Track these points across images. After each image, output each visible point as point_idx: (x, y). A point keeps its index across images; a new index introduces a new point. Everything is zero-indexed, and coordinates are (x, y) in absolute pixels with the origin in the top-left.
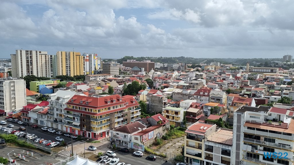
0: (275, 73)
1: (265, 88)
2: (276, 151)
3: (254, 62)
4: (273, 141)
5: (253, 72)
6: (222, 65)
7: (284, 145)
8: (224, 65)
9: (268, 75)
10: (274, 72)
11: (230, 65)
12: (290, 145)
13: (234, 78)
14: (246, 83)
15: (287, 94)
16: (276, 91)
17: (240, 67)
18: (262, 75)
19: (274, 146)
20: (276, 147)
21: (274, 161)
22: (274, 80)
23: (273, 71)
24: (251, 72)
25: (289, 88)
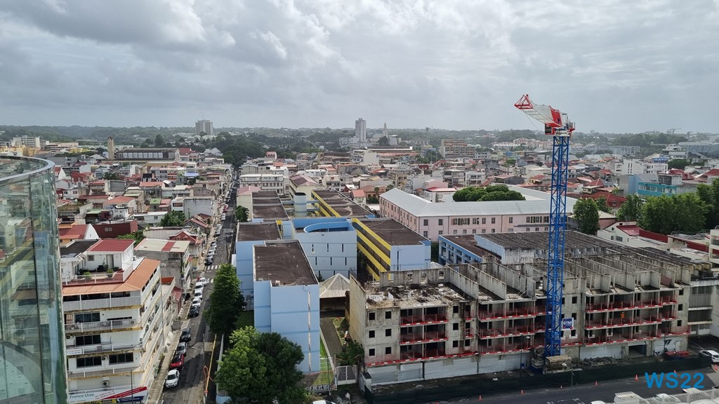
0: (173, 159)
1: (136, 197)
2: (104, 337)
3: (135, 136)
4: (96, 317)
5: (124, 159)
6: (48, 143)
7: (117, 321)
8: (54, 144)
9: (157, 166)
10: (170, 157)
11: (73, 144)
12: (131, 318)
13: (69, 178)
14: (101, 188)
15: (181, 205)
16: (164, 201)
17: (97, 149)
18: (140, 166)
19: (97, 329)
20: (101, 329)
21: (103, 362)
22: (166, 177)
23: (168, 157)
24: (121, 160)
25: (187, 192)
